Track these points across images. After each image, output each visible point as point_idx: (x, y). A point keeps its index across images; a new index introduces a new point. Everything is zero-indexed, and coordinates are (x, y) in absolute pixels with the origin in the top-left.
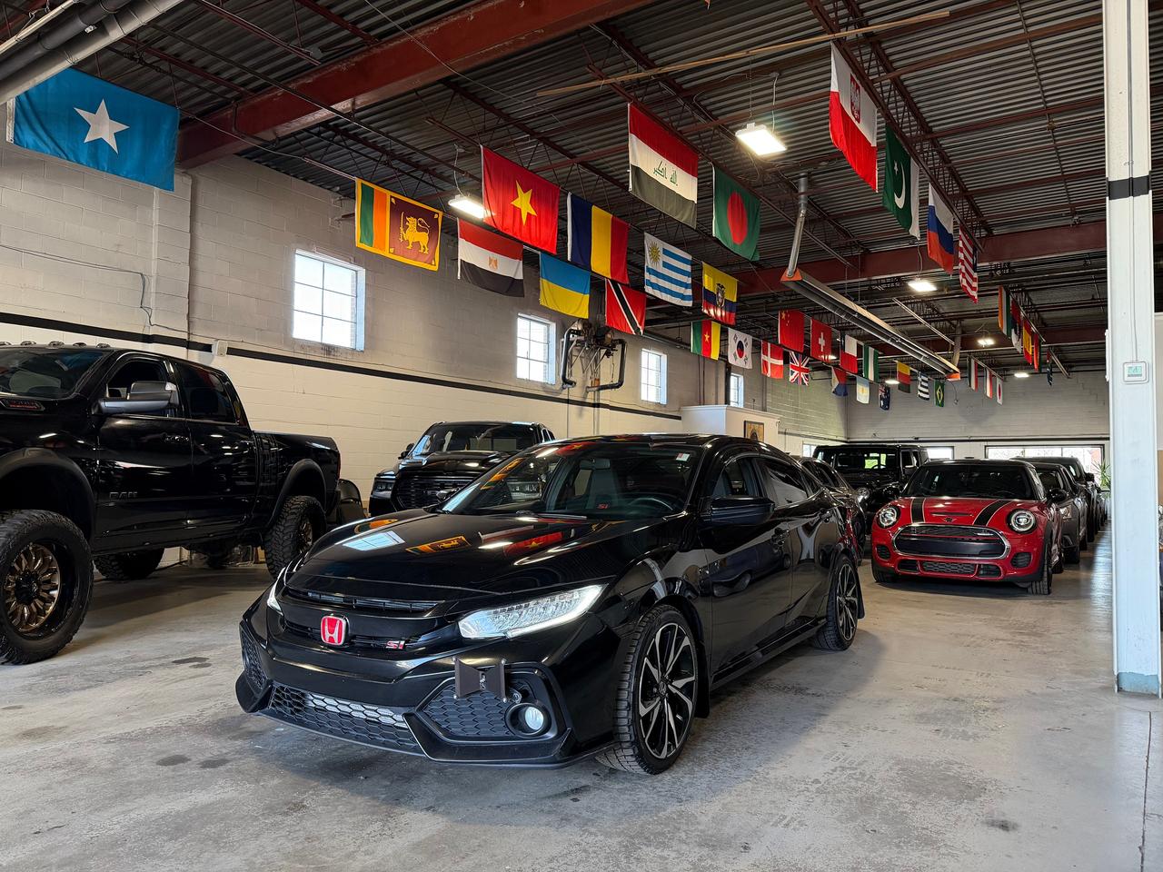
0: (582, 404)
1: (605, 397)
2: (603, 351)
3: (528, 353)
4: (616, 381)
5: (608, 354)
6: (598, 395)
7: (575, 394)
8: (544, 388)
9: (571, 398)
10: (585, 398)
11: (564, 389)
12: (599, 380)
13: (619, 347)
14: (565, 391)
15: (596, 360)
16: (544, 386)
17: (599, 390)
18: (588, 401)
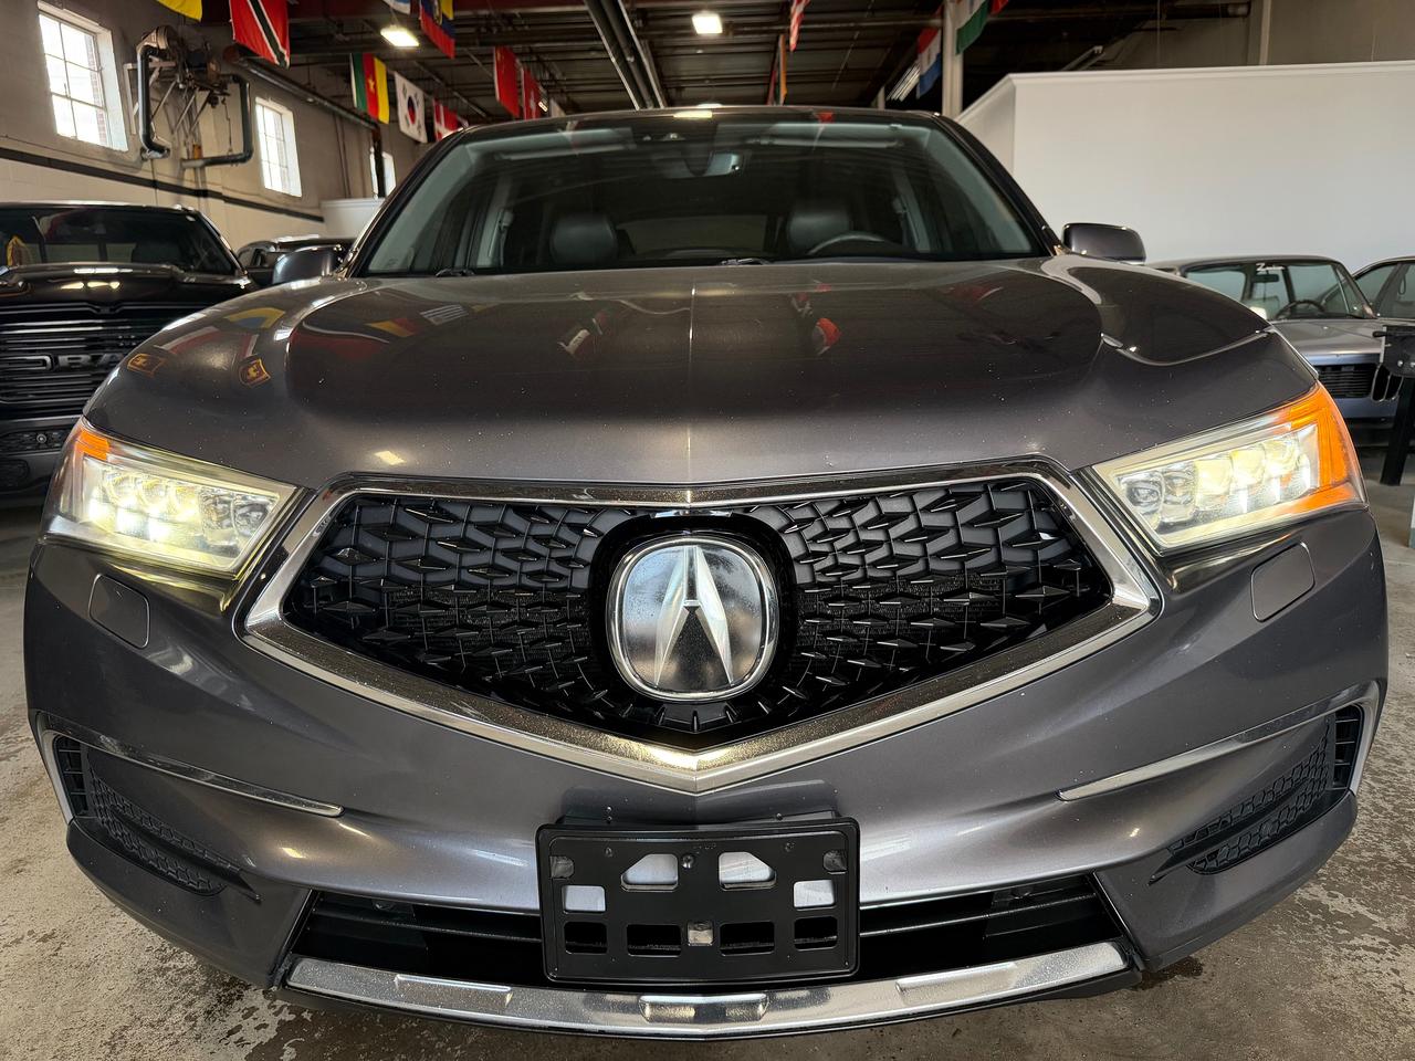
0: (177, 189)
1: (215, 178)
2: (202, 96)
3: (67, 86)
4: (238, 149)
5: (212, 101)
6: (203, 175)
7: (164, 170)
8: (109, 156)
9: (160, 178)
10: (181, 178)
11: (144, 160)
12: (200, 148)
13: (233, 88)
14: (147, 165)
15: (190, 113)
16: (109, 152)
17: (202, 168)
18: (187, 185)
